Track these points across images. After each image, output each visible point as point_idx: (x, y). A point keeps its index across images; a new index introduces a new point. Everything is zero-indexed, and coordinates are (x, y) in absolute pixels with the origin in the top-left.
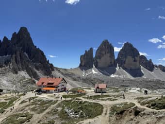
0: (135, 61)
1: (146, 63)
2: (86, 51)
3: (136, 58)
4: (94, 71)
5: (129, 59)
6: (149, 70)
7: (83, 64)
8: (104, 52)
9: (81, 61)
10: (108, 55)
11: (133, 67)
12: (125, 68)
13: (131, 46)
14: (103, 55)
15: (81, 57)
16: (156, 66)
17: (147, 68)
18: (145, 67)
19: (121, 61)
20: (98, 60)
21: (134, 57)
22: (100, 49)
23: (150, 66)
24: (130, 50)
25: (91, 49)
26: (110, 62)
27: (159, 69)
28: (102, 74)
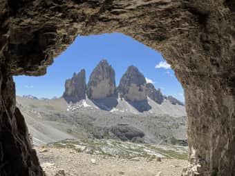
0: (140, 90)
1: (154, 93)
2: (75, 74)
3: (142, 86)
4: (85, 103)
5: (133, 88)
6: (157, 102)
7: (69, 93)
8: (100, 77)
9: (67, 89)
10: (107, 81)
11: (138, 98)
12: (127, 100)
13: (136, 70)
14: (100, 81)
15: (66, 83)
16: (166, 98)
17: (154, 100)
18: (152, 99)
19: (123, 91)
20: (93, 88)
21: (139, 85)
22: (96, 72)
23: (158, 97)
24: (134, 76)
25: (83, 72)
26: (108, 90)
27: (168, 101)
28: (97, 107)
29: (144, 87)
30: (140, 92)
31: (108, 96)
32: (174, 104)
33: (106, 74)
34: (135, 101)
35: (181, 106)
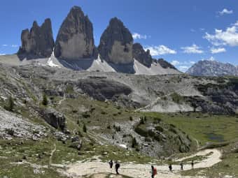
0: (126, 50)
1: (142, 54)
2: (35, 23)
3: (127, 45)
4: (52, 63)
5: (117, 47)
6: (145, 65)
7: (28, 48)
8: (73, 30)
9: (24, 43)
10: (82, 36)
11: (123, 60)
13: (121, 24)
14: (72, 35)
15: (24, 33)
18: (139, 62)
20: (62, 43)
21: (124, 44)
22: (66, 23)
24: (117, 32)
25: (48, 22)
26: (85, 49)
27: (158, 64)
28: (69, 69)
29: (130, 47)
30: (126, 53)
31: (84, 57)
32: (165, 67)
33: (80, 27)
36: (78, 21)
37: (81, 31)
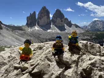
0: (62, 21)
1: (68, 22)
2: (31, 14)
3: (62, 19)
4: (36, 28)
5: (59, 20)
7: (29, 23)
8: (43, 15)
9: (28, 21)
10: (46, 17)
11: (60, 25)
12: (56, 26)
13: (60, 11)
14: (43, 17)
15: (27, 18)
16: (73, 25)
17: (68, 26)
18: (67, 25)
19: (54, 21)
20: (39, 20)
22: (41, 13)
23: (70, 25)
24: (59, 15)
25: (35, 13)
26: (47, 22)
28: (42, 30)
29: (63, 20)
31: (47, 24)
33: (45, 14)
34: (59, 26)
35: (79, 28)
36: (45, 12)
37: (46, 15)
